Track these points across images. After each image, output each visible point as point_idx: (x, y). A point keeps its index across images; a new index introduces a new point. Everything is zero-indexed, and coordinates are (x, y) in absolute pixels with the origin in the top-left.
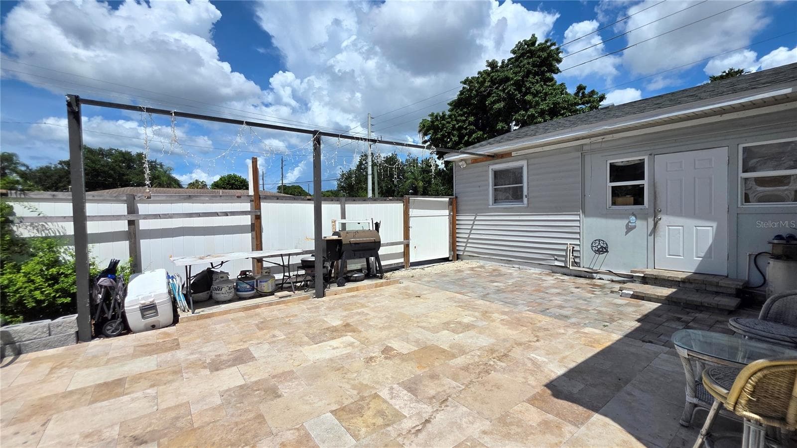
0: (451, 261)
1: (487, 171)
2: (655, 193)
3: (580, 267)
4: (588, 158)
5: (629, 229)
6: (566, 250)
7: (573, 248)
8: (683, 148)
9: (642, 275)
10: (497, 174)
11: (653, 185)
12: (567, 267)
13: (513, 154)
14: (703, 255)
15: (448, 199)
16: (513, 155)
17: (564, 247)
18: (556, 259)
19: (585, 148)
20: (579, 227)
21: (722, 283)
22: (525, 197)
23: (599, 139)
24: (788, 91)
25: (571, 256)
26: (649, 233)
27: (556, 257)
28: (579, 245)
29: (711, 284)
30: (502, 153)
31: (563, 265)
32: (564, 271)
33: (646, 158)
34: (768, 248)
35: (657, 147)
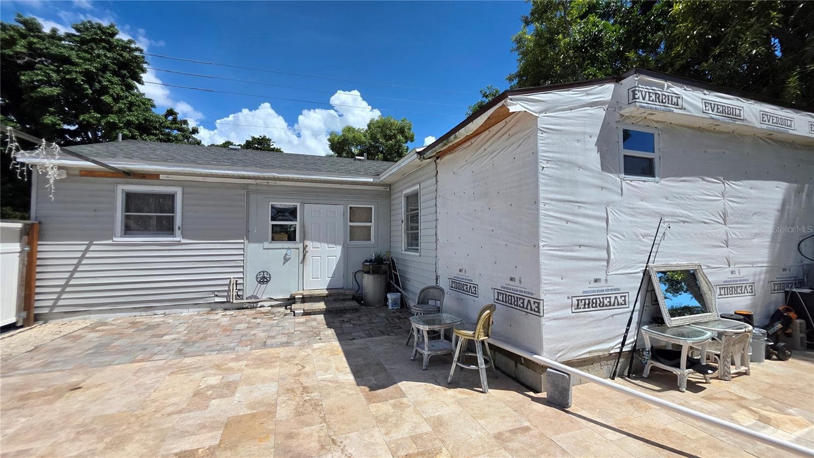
0: (21, 327)
1: (114, 191)
2: (304, 232)
3: (243, 299)
4: (253, 197)
5: (286, 260)
6: (229, 285)
7: (237, 281)
8: (322, 202)
9: (301, 296)
10: (129, 196)
11: (303, 226)
12: (230, 302)
13: (162, 177)
14: (331, 276)
15: (18, 225)
16: (160, 178)
17: (227, 282)
18: (217, 296)
19: (250, 187)
20: (243, 260)
21: (347, 292)
22: (177, 228)
23: (265, 182)
24: (371, 180)
25: (234, 290)
26: (300, 262)
27: (216, 293)
28: (243, 278)
29: (341, 294)
30: (143, 173)
31: (226, 300)
32: (227, 306)
33: (298, 205)
34: (360, 268)
35: (306, 198)
